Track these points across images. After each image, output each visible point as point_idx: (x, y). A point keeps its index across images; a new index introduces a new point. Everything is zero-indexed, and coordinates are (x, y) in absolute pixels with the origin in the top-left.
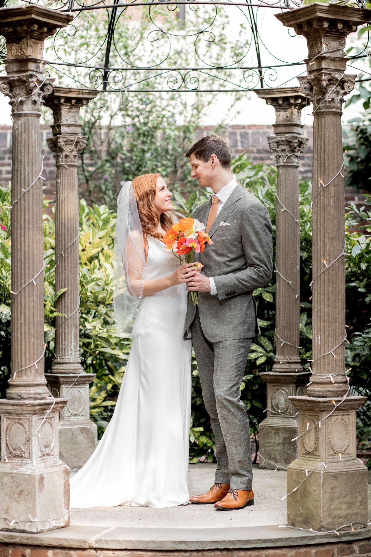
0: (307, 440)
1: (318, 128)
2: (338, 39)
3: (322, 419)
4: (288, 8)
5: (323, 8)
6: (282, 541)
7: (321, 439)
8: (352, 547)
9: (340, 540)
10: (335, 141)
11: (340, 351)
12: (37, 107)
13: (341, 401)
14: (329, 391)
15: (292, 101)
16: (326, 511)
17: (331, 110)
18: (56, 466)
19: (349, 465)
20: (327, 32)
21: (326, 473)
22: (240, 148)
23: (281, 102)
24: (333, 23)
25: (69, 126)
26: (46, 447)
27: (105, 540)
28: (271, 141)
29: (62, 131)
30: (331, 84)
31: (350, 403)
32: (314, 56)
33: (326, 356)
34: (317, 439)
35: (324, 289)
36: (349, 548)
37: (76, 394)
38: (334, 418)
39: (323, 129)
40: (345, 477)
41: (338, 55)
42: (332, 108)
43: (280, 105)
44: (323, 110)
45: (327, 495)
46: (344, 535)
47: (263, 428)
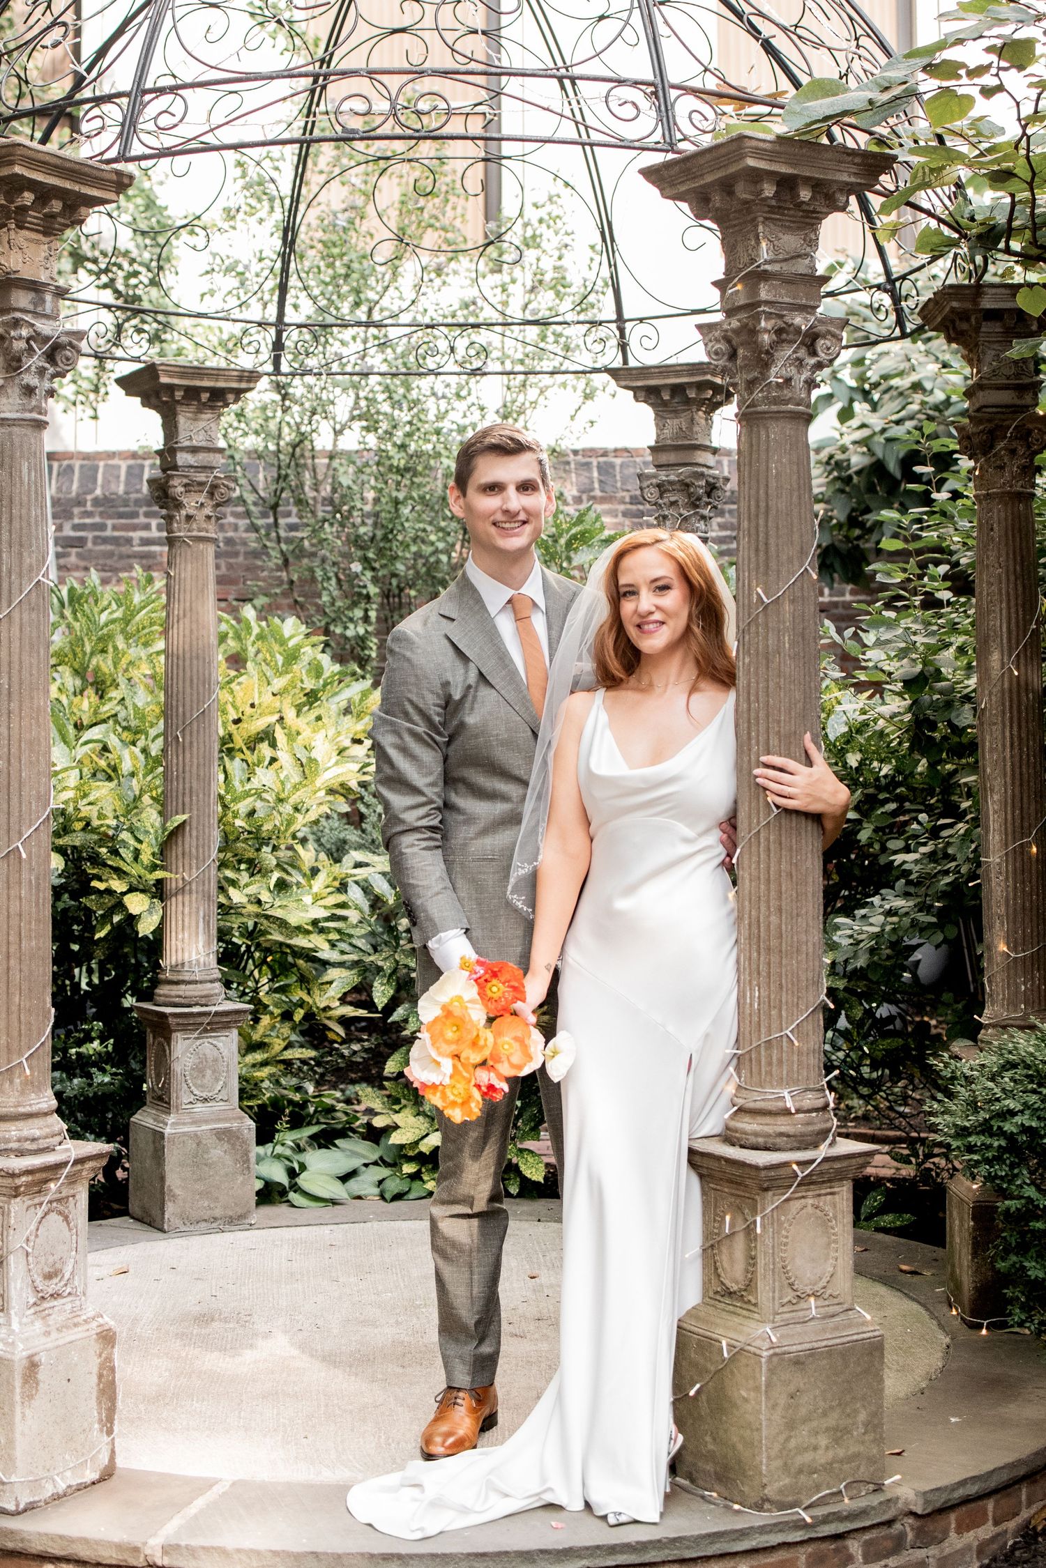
0: (725, 1258)
1: (751, 454)
2: (799, 228)
3: (764, 1209)
4: (674, 152)
5: (761, 145)
6: (660, 1549)
7: (761, 1262)
8: (846, 1548)
9: (814, 1535)
10: (795, 486)
11: (810, 1027)
12: (34, 403)
13: (813, 1161)
14: (781, 1134)
15: (692, 394)
16: (777, 1457)
17: (783, 408)
18: (76, 1325)
19: (836, 1328)
20: (772, 209)
21: (775, 1354)
22: (598, 493)
23: (666, 397)
24: (787, 184)
25: (194, 450)
26: (49, 1276)
27: (187, 1547)
28: (645, 484)
29: (180, 463)
30: (783, 341)
31: (837, 1165)
32: (741, 270)
33: (774, 1042)
34: (751, 1260)
35: (769, 867)
36: (836, 1551)
37: (208, 1052)
38: (795, 1205)
39: (763, 456)
40: (825, 1362)
41: (801, 267)
42: (787, 402)
43: (665, 404)
44: (763, 408)
45: (777, 1416)
46: (826, 1520)
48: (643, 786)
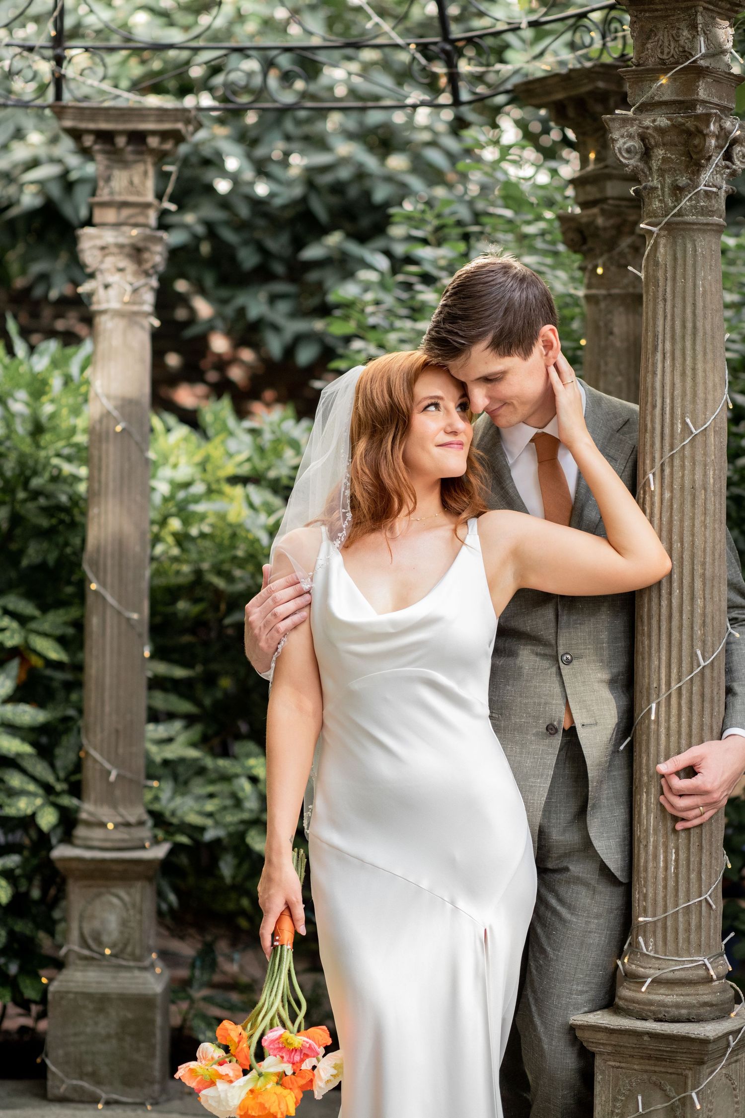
3: (698, 1084)
32: (662, 61)
39: (689, 272)
41: (722, 64)
44: (690, 218)
47: (62, 998)
48: (391, 630)
